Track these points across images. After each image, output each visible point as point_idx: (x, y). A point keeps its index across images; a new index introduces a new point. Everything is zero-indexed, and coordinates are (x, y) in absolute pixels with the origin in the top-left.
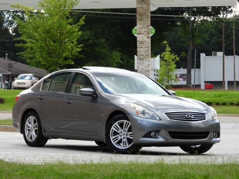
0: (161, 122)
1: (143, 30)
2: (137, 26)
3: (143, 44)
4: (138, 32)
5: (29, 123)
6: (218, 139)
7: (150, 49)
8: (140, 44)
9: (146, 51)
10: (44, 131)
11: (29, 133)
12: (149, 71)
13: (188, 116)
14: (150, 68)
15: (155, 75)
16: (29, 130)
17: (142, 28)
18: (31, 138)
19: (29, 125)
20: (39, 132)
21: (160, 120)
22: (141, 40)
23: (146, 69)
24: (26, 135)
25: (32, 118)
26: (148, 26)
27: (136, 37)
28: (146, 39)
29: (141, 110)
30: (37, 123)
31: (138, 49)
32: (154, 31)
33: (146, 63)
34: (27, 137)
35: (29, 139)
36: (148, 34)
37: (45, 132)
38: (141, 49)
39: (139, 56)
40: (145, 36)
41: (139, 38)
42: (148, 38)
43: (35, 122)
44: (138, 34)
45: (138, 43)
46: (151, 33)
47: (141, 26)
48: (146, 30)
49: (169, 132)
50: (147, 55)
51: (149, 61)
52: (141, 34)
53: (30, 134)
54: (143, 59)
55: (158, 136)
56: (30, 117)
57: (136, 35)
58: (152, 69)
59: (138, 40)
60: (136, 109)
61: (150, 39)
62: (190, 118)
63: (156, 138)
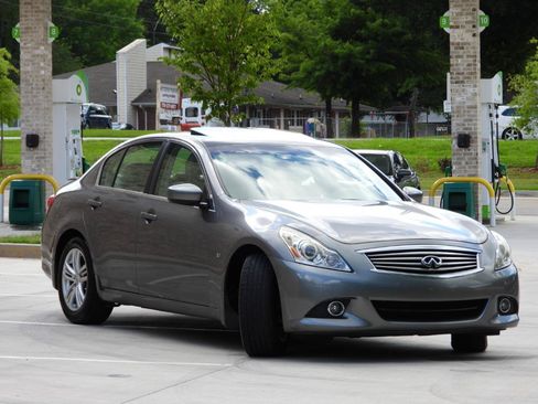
0: (353, 277)
1: (463, 19)
2: (451, 10)
3: (463, 48)
4: (451, 24)
5: (71, 265)
6: (513, 317)
7: (478, 58)
8: (456, 48)
9: (469, 65)
10: (100, 286)
11: (71, 290)
12: (475, 107)
13: (427, 260)
14: (478, 100)
15: (491, 115)
16: (71, 283)
17: (461, 14)
18: (75, 302)
19: (70, 269)
20: (91, 287)
21: (352, 271)
22: (458, 40)
23: (469, 104)
24: (65, 293)
25: (75, 254)
26: (474, 10)
27: (448, 35)
28: (468, 37)
29: (305, 246)
30: (85, 267)
31: (452, 61)
32: (486, 20)
33: (470, 90)
34: (66, 301)
35: (69, 305)
36: (474, 26)
37: (102, 288)
38: (460, 60)
39: (454, 76)
40: (468, 31)
41: (455, 36)
42: (474, 35)
43: (82, 263)
44: (451, 27)
45: (452, 48)
46: (481, 25)
47: (459, 10)
48: (470, 18)
49: (375, 303)
50: (471, 73)
51: (475, 86)
52: (458, 27)
53: (72, 294)
54: (462, 82)
55: (346, 314)
56: (73, 251)
57: (447, 30)
58: (483, 104)
59: (451, 40)
60: (290, 244)
61: (478, 39)
62: (433, 265)
63: (341, 317)
